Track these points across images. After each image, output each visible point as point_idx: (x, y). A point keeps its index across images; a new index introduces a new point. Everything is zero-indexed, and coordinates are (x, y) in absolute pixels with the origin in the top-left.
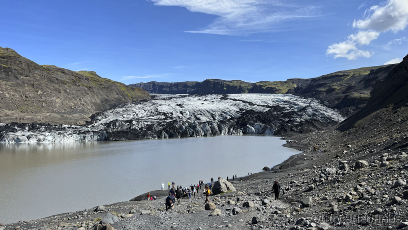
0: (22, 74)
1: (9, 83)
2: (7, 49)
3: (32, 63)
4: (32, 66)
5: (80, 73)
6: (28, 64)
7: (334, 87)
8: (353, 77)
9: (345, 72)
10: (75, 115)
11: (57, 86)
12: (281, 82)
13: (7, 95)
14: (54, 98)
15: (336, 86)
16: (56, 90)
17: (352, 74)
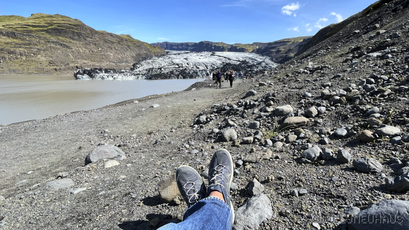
0: (88, 37)
1: (81, 43)
2: (76, 20)
3: (93, 29)
4: (93, 32)
5: (122, 36)
6: (91, 31)
7: (281, 49)
8: (293, 43)
9: (289, 39)
10: (123, 64)
11: (110, 45)
12: (249, 45)
13: (81, 51)
14: (109, 53)
15: (282, 49)
16: (109, 47)
17: (293, 41)
